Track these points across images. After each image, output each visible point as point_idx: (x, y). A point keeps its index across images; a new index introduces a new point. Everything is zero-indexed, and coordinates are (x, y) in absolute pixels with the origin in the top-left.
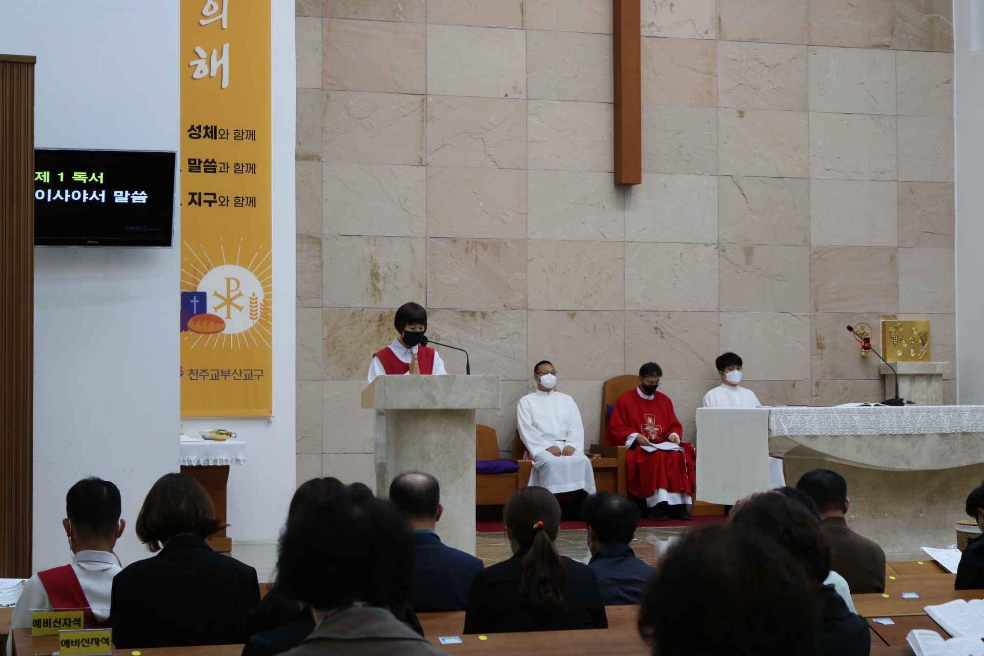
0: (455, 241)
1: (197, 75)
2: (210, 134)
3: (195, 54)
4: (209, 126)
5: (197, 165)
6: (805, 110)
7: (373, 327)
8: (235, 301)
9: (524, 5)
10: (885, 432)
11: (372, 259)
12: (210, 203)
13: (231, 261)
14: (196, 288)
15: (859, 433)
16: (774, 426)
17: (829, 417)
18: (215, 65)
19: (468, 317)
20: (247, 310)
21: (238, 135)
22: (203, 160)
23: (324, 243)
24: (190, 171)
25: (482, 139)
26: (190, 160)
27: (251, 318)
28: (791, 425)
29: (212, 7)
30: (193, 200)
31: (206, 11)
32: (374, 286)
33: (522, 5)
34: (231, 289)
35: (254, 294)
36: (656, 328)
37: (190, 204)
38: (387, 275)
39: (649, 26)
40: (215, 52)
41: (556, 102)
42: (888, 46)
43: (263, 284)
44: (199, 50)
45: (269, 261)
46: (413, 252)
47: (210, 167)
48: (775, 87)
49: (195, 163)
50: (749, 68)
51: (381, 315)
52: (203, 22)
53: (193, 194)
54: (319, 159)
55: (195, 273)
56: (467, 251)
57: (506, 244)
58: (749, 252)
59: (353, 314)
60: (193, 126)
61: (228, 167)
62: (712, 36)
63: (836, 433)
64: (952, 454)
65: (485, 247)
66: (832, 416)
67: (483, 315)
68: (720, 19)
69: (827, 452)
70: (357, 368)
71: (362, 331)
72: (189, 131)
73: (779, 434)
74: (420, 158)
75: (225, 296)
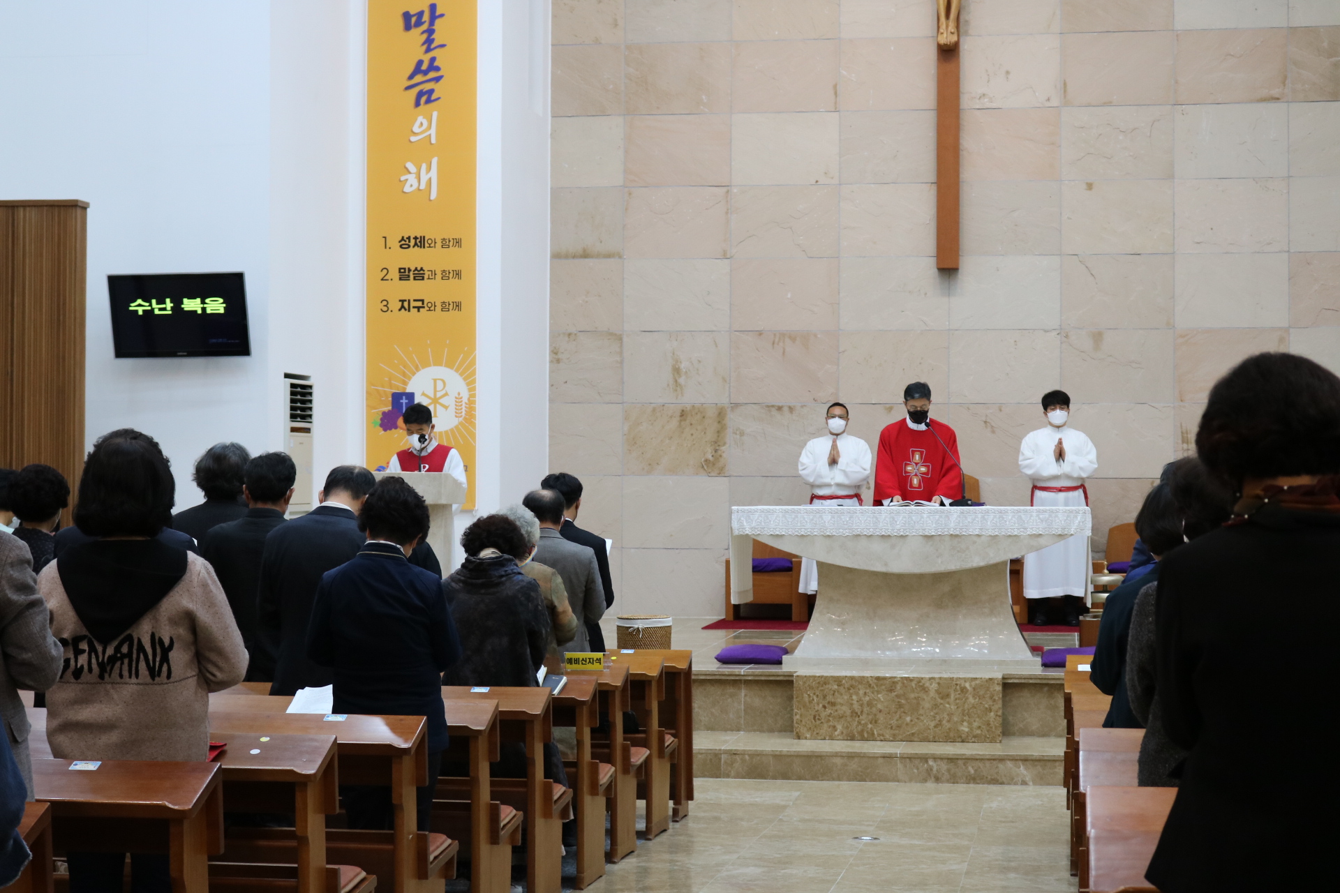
0: (760, 334)
1: (407, 189)
2: (419, 244)
3: (405, 170)
4: (418, 236)
5: (407, 273)
6: (1171, 177)
7: (675, 423)
8: (441, 401)
9: (838, 87)
10: (860, 533)
11: (673, 354)
12: (418, 308)
13: (438, 363)
14: (405, 389)
15: (829, 533)
16: (735, 525)
17: (797, 517)
18: (424, 178)
19: (774, 412)
20: (452, 409)
21: (445, 244)
22: (413, 269)
23: (625, 339)
24: (400, 279)
25: (791, 228)
26: (400, 269)
27: (456, 416)
28: (754, 524)
29: (422, 124)
30: (403, 307)
31: (416, 129)
32: (676, 381)
33: (835, 87)
34: (438, 389)
35: (459, 394)
36: (985, 422)
37: (400, 310)
38: (689, 370)
39: (980, 97)
40: (424, 167)
41: (872, 185)
42: (1278, 99)
43: (468, 384)
44: (410, 166)
45: (473, 363)
46: (716, 346)
47: (419, 275)
48: (1131, 154)
49: (405, 272)
50: (1100, 135)
51: (683, 411)
52: (413, 139)
53: (403, 301)
54: (620, 257)
55: (404, 374)
56: (773, 343)
57: (815, 336)
58: (1098, 337)
59: (654, 410)
60: (403, 237)
61: (435, 274)
62: (1055, 102)
63: (803, 533)
64: (938, 557)
65: (793, 339)
66: (799, 515)
67: (791, 409)
68: (1065, 84)
71: (663, 427)
72: (400, 242)
73: (741, 533)
74: (724, 251)
75: (432, 396)
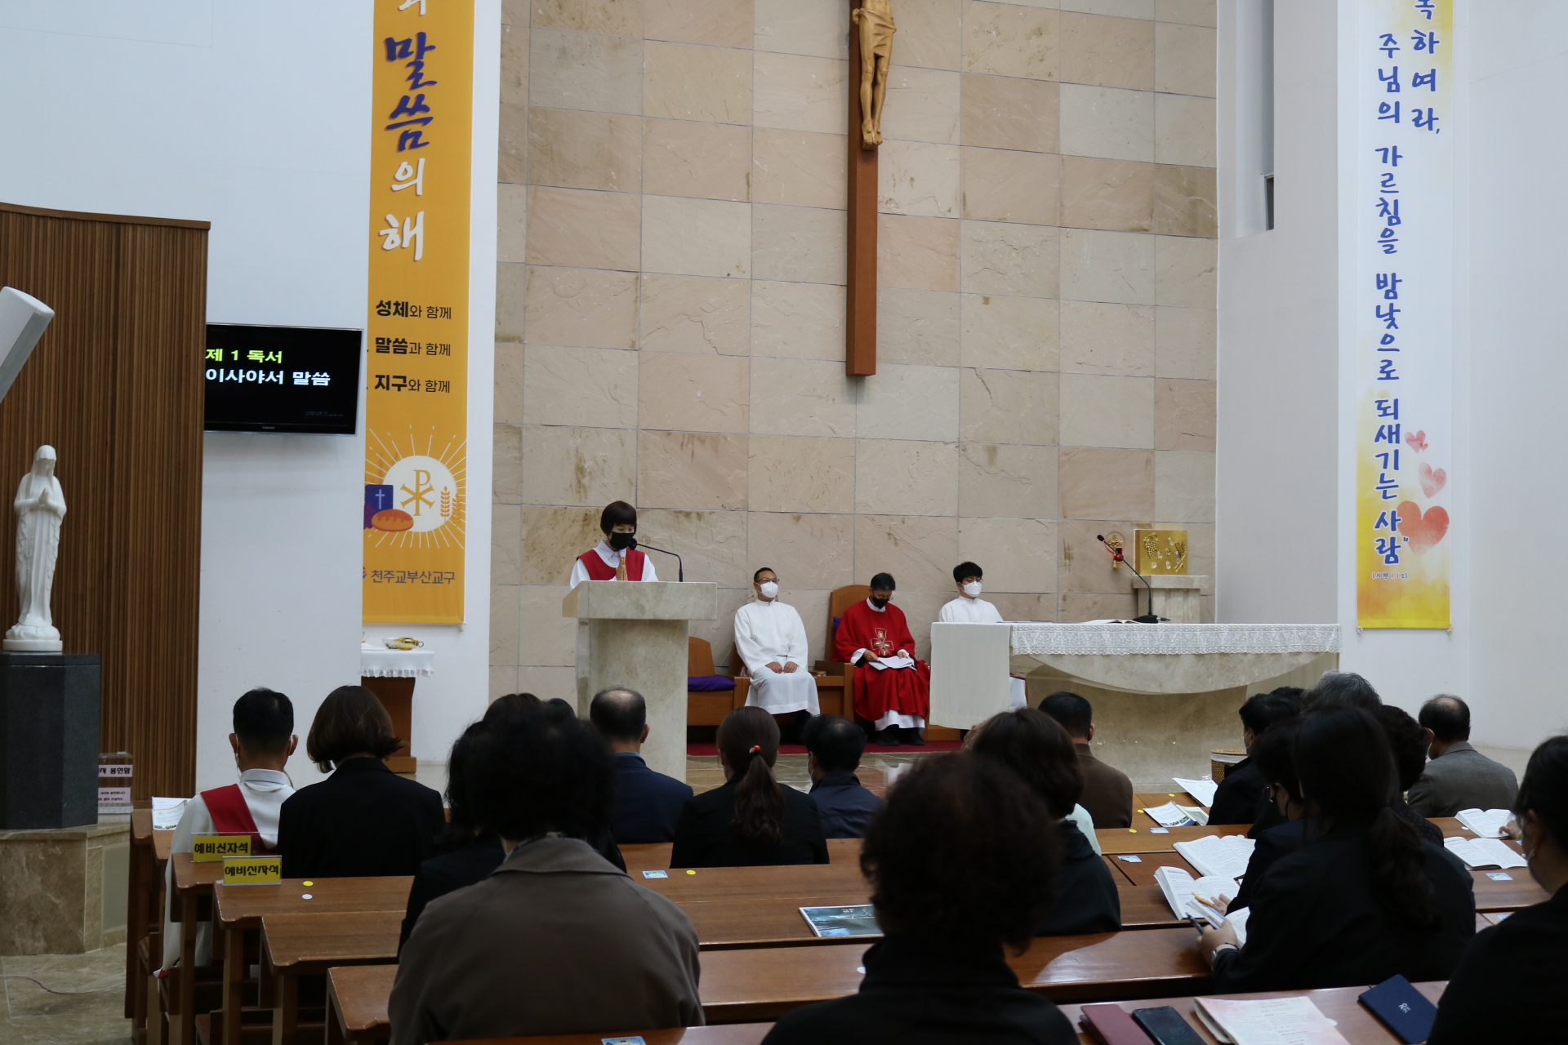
0: (669, 434)
1: (387, 245)
2: (401, 311)
3: (386, 223)
4: (400, 302)
5: (386, 345)
6: (1057, 297)
7: (577, 527)
8: (424, 496)
9: (750, 176)
10: (1137, 652)
11: (577, 452)
12: (399, 387)
13: (421, 452)
14: (382, 481)
15: (1108, 653)
16: (1015, 644)
17: (1076, 635)
18: (408, 235)
19: (682, 518)
20: (437, 506)
21: (432, 312)
22: (393, 340)
23: (525, 434)
24: (378, 351)
25: (701, 322)
26: (378, 339)
27: (442, 515)
28: (1035, 643)
29: (406, 171)
30: (380, 384)
31: (399, 176)
32: (579, 481)
33: (748, 175)
34: (421, 483)
35: (446, 489)
36: (889, 534)
37: (377, 387)
38: (594, 470)
39: (887, 202)
40: (408, 221)
41: (784, 283)
42: (1147, 230)
43: (456, 478)
44: (391, 218)
45: (463, 453)
46: (623, 446)
47: (400, 347)
48: (1023, 272)
49: (383, 343)
50: (996, 250)
51: (586, 515)
52: (396, 187)
53: (380, 377)
54: (521, 341)
55: (381, 464)
56: (682, 445)
57: (725, 438)
58: (992, 451)
59: (555, 512)
60: (382, 302)
61: (420, 348)
62: (955, 214)
63: (1083, 652)
64: (1208, 677)
65: (703, 441)
66: (1079, 633)
67: (699, 516)
68: (964, 196)
69: (1073, 673)
70: (558, 573)
72: (378, 307)
73: (1022, 653)
74: (633, 342)
75: (414, 490)
